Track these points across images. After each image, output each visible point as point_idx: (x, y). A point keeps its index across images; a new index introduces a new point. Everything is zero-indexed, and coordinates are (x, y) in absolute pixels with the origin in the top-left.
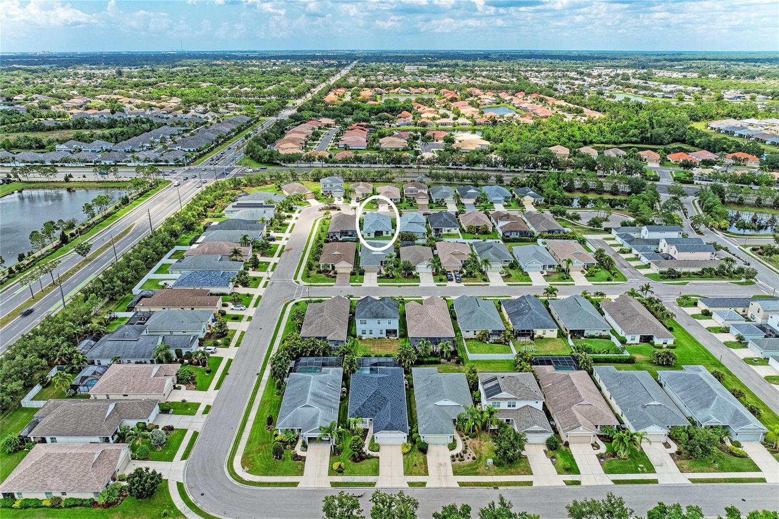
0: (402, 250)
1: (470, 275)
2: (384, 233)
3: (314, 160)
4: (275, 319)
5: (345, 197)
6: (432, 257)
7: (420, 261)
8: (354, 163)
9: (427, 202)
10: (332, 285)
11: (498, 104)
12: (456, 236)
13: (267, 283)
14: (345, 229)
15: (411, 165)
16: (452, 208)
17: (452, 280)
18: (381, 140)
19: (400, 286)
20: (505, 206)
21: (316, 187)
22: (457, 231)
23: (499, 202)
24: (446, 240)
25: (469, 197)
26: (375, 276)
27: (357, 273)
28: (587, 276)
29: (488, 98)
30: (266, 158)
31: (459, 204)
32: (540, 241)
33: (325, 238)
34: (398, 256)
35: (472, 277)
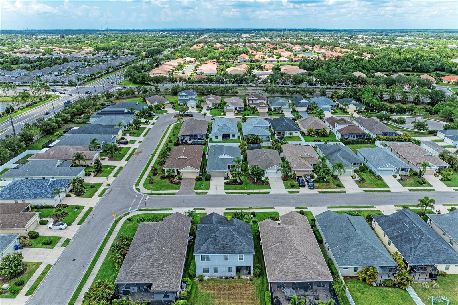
0: (249, 153)
1: (322, 180)
2: (231, 137)
3: (176, 81)
4: (97, 244)
5: (197, 107)
6: (281, 161)
7: (270, 165)
8: (207, 83)
9: (267, 110)
10: (175, 193)
11: (304, 51)
12: (297, 138)
13: (105, 190)
14: (194, 133)
15: (250, 84)
16: (288, 114)
17: (304, 186)
18: (227, 70)
19: (249, 194)
20: (332, 113)
21: (175, 100)
22: (298, 134)
23: (327, 110)
24: (290, 142)
25: (302, 106)
26: (222, 181)
27: (203, 179)
28: (442, 180)
29: (297, 48)
30: (139, 80)
31: (293, 111)
32: (378, 143)
33: (175, 141)
34: (246, 159)
35: (325, 182)
